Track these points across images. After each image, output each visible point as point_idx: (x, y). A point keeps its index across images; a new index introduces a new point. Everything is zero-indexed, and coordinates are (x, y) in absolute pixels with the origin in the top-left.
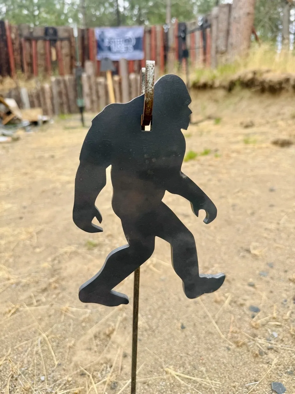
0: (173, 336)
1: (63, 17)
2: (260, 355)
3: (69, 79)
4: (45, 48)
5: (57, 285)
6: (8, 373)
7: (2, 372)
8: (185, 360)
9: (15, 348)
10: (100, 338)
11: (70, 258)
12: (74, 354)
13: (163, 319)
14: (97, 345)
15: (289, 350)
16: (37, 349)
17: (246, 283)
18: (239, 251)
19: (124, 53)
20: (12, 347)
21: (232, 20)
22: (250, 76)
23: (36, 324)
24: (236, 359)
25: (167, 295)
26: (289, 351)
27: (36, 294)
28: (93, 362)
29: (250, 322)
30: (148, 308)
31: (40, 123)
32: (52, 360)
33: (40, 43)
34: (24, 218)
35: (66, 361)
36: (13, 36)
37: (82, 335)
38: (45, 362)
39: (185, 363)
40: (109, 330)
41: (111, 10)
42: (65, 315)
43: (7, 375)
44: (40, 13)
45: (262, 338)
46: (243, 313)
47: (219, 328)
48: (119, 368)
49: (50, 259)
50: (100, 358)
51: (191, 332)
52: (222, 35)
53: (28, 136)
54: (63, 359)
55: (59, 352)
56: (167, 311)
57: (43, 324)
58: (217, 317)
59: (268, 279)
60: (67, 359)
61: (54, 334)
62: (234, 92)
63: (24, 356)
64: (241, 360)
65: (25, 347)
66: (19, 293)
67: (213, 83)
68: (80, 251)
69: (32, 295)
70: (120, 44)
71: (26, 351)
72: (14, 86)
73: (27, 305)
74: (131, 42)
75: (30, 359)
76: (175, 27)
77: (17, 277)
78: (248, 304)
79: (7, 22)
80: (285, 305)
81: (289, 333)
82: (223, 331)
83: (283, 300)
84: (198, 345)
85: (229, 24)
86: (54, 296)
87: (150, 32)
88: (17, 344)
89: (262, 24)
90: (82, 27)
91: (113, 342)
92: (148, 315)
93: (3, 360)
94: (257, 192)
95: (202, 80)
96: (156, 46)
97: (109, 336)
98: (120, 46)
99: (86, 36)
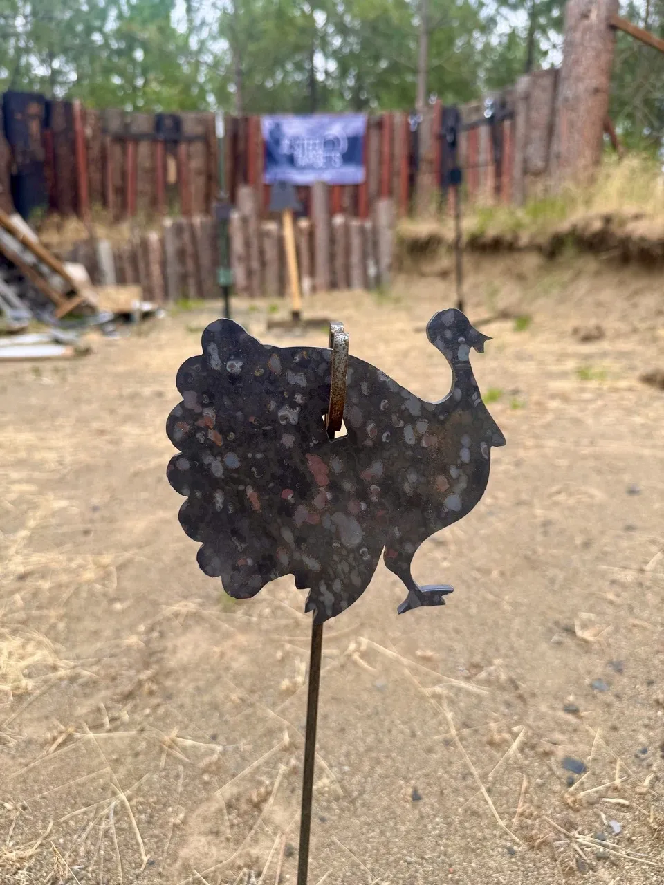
0: (393, 816)
1: (195, 91)
2: (580, 872)
3: (201, 223)
4: (153, 156)
5: (154, 687)
6: (45, 874)
7: (34, 871)
8: (417, 871)
9: (62, 820)
10: (238, 810)
11: (186, 628)
12: (183, 842)
13: (376, 776)
14: (232, 826)
15: (643, 864)
16: (107, 826)
17: (559, 705)
18: (550, 630)
19: (321, 169)
20: (56, 817)
21: (559, 104)
22: (597, 225)
23: (108, 770)
24: (526, 877)
25: (387, 723)
26: (644, 867)
27: (109, 703)
28: (221, 862)
29: (564, 794)
30: (344, 749)
31: (137, 316)
32: (137, 851)
33: (144, 148)
34: (92, 534)
35: (165, 855)
36: (89, 131)
37: (201, 801)
38: (123, 856)
39: (415, 877)
40: (258, 794)
41: (298, 77)
42: (169, 755)
43: (42, 879)
44: (146, 83)
45: (586, 832)
46: (548, 773)
47: (494, 803)
48: (275, 879)
49: (142, 628)
50: (236, 854)
51: (433, 809)
52: (537, 134)
53: (110, 345)
54: (160, 852)
55: (152, 836)
56: (383, 759)
57: (123, 771)
58: (490, 778)
59: (609, 697)
60: (168, 852)
61: (143, 796)
62: (561, 259)
63: (79, 840)
64: (537, 879)
65: (83, 819)
66: (75, 699)
67: (516, 238)
68: (206, 612)
69: (102, 705)
70: (314, 149)
71: (84, 829)
72: (84, 235)
73: (90, 728)
74: (339, 144)
75: (92, 847)
76: (434, 115)
77: (71, 664)
78: (560, 752)
79: (77, 103)
80: (643, 760)
81: (647, 824)
82: (502, 811)
83: (640, 748)
84: (447, 839)
85: (553, 112)
86: (147, 711)
87: (380, 125)
88: (66, 812)
89: (628, 109)
90: (235, 113)
91: (266, 821)
92: (343, 765)
93: (36, 846)
94: (599, 495)
95: (492, 232)
96: (392, 156)
97: (257, 806)
98: (314, 156)
99: (241, 133)
